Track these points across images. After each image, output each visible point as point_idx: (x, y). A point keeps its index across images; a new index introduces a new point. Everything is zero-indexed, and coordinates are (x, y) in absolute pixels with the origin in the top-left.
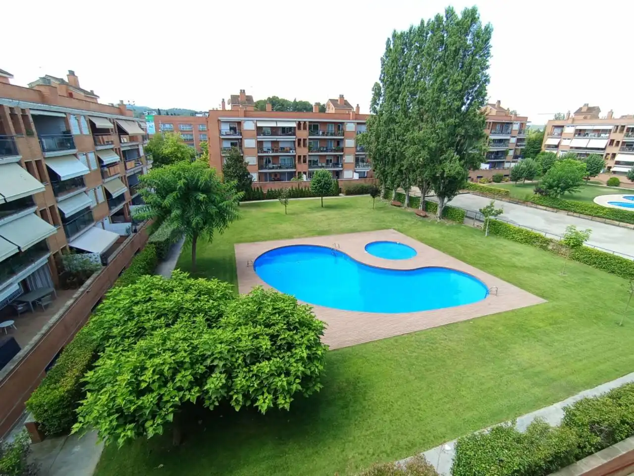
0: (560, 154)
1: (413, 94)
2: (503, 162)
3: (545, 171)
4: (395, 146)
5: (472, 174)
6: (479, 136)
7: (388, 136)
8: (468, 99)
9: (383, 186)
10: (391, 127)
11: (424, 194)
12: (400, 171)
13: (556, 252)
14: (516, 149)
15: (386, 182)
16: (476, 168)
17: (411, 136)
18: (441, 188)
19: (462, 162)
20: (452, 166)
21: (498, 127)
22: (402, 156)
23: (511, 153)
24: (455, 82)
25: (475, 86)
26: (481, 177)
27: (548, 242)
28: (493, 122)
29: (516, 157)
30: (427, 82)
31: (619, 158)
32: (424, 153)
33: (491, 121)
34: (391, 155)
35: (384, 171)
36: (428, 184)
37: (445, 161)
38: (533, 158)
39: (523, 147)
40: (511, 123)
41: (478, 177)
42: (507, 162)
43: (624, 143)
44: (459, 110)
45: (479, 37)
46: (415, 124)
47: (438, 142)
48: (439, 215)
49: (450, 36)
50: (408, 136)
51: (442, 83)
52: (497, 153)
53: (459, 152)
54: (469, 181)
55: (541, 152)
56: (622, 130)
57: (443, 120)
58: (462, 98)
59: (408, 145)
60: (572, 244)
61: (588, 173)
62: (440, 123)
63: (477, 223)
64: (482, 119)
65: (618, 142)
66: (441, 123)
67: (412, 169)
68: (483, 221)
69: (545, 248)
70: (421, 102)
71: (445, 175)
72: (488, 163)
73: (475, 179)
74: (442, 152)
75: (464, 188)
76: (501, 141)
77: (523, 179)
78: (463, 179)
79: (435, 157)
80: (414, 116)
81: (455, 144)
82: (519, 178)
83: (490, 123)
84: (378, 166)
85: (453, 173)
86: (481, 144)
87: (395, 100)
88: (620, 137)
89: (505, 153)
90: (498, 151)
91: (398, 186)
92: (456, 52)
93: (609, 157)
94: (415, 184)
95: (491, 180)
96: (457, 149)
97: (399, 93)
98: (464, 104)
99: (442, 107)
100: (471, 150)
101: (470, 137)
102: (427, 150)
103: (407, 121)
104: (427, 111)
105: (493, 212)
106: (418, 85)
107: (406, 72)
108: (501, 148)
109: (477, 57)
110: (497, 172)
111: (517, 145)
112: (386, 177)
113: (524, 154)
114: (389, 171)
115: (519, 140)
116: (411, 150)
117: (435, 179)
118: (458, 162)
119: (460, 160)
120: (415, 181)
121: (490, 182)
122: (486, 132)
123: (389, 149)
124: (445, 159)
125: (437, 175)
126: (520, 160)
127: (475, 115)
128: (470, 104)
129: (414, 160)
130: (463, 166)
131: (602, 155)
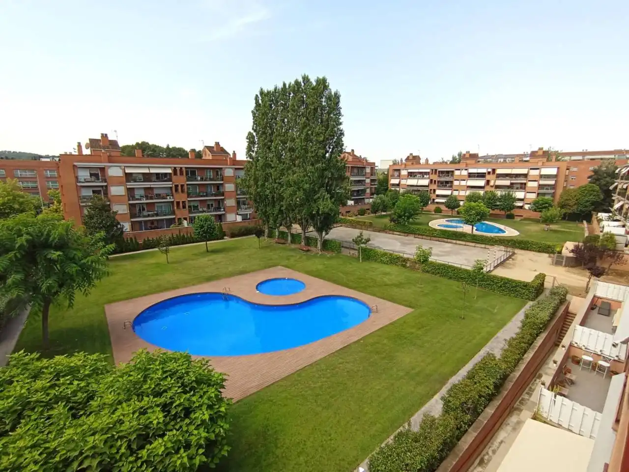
0: (402, 191)
1: (284, 143)
2: (364, 198)
3: (394, 204)
4: (274, 188)
5: (342, 210)
6: (342, 178)
7: (266, 180)
8: (330, 148)
9: (266, 226)
10: (268, 171)
11: (305, 231)
12: (281, 211)
13: (413, 268)
14: (371, 188)
15: (268, 222)
16: (344, 204)
17: (287, 179)
18: (319, 224)
19: (333, 200)
20: (325, 204)
21: (355, 171)
22: (281, 198)
23: (368, 191)
24: (318, 134)
25: (334, 138)
26: (349, 212)
27: (406, 260)
28: (351, 167)
29: (372, 194)
30: (295, 133)
31: (438, 192)
32: (300, 194)
33: (350, 166)
34: (270, 197)
35: (266, 212)
36: (307, 221)
37: (319, 200)
38: (384, 194)
39: (376, 186)
40: (365, 167)
41: (347, 212)
42: (366, 198)
43: (438, 181)
44: (324, 156)
45: (331, 100)
46: (289, 168)
47: (310, 184)
48: (320, 248)
49: (309, 98)
50: (284, 179)
51: (307, 134)
52: (358, 191)
53: (329, 192)
54: (340, 216)
55: (389, 189)
56: (436, 173)
57: (312, 165)
58: (325, 147)
59: (285, 187)
60: (422, 260)
61: (422, 204)
62: (309, 168)
63: (352, 252)
64: (343, 164)
65: (435, 181)
66: (311, 167)
67: (291, 208)
68: (356, 250)
69: (404, 266)
70: (292, 150)
71: (320, 213)
72: (352, 200)
73: (344, 213)
74: (315, 192)
75: (337, 222)
76: (359, 181)
77: (380, 211)
78: (335, 215)
79: (310, 197)
80: (288, 162)
81: (325, 185)
82: (377, 211)
83: (349, 167)
84: (260, 208)
85: (326, 210)
86: (344, 185)
87: (269, 148)
88: (435, 177)
89: (364, 191)
90: (358, 190)
91: (281, 225)
92: (316, 110)
93: (432, 192)
94: (296, 223)
95: (357, 214)
96: (327, 189)
97: (271, 141)
98: (327, 152)
99: (310, 154)
100: (339, 189)
101: (336, 179)
102: (302, 191)
103: (281, 167)
104: (298, 158)
105: (363, 240)
106: (287, 136)
107: (276, 124)
108: (362, 188)
109: (332, 115)
110: (360, 207)
111: (371, 185)
112: (269, 218)
113: (377, 192)
114: (270, 212)
115: (372, 181)
116: (290, 191)
117: (312, 217)
118: (329, 200)
119: (331, 198)
120: (295, 219)
121: (356, 215)
122: (348, 174)
123: (268, 191)
124: (319, 198)
125: (314, 213)
126: (375, 196)
127: (337, 161)
128: (332, 152)
129: (292, 200)
130: (333, 203)
131: (428, 191)
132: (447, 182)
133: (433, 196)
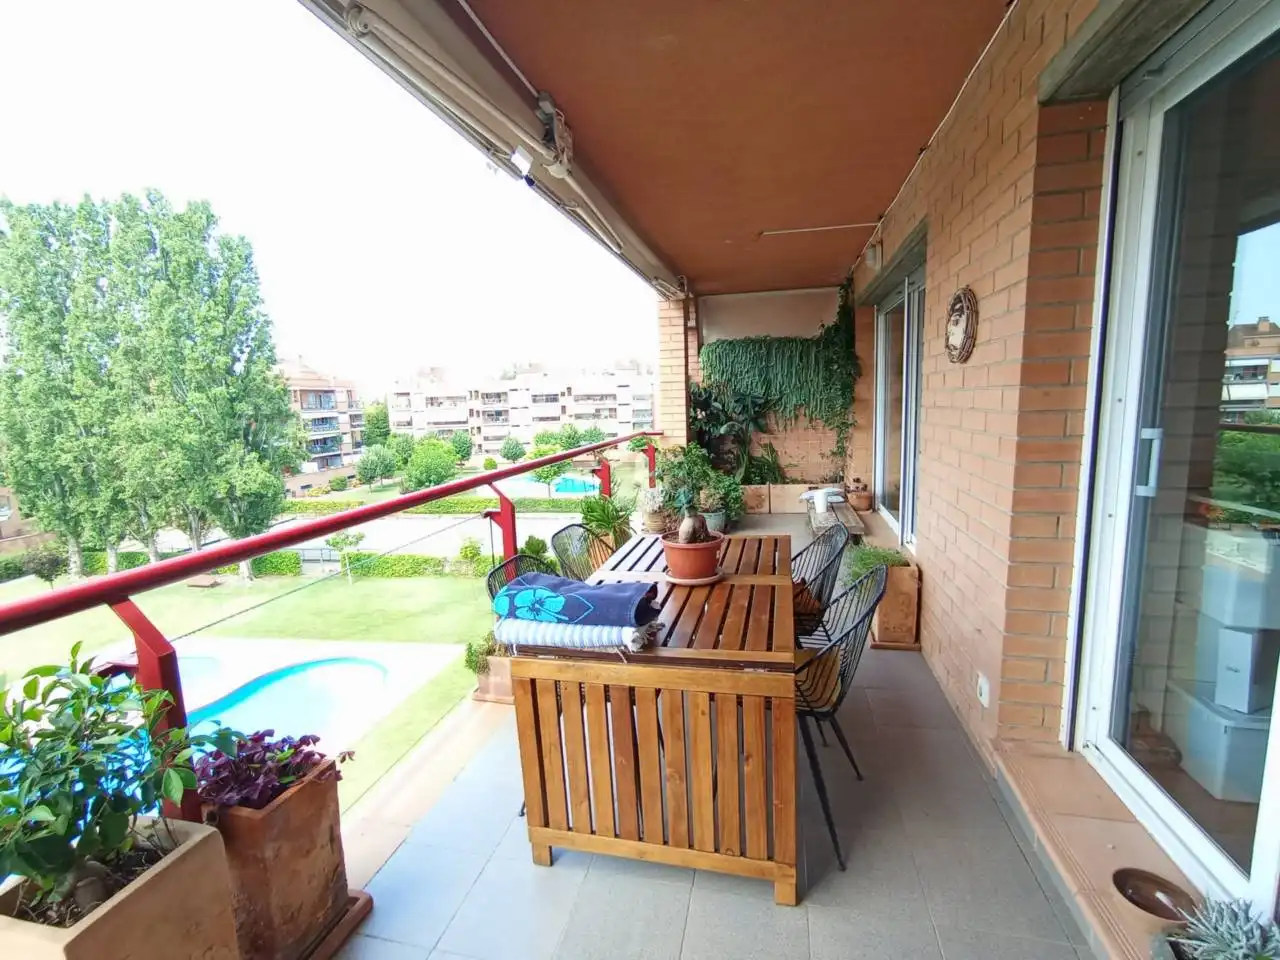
0: (418, 436)
1: (107, 336)
2: (339, 455)
3: (406, 462)
4: (85, 449)
5: (292, 483)
6: (284, 416)
7: (54, 428)
8: (242, 352)
9: (72, 547)
10: (59, 405)
11: (198, 541)
12: (117, 503)
13: (456, 574)
14: (352, 432)
15: (78, 536)
16: (294, 471)
17: (129, 424)
18: (236, 519)
19: (267, 463)
20: (247, 474)
21: (311, 398)
22: (114, 470)
23: (347, 439)
24: (207, 321)
25: (249, 331)
26: (308, 486)
27: (440, 563)
28: (301, 391)
29: (357, 445)
30: (139, 313)
31: (486, 431)
32: (176, 456)
33: (297, 388)
34: (77, 471)
35: (65, 510)
36: (202, 517)
37: (228, 466)
38: (383, 444)
39: (363, 429)
40: (332, 391)
41: (303, 487)
42: (345, 454)
43: (484, 412)
44: (230, 371)
45: (230, 249)
46: (131, 398)
47: (202, 432)
48: (246, 574)
49: (167, 236)
50: (120, 425)
51: (176, 320)
52: (324, 441)
53: (255, 446)
54: (290, 499)
55: (392, 433)
56: (477, 397)
57: (200, 388)
58: (229, 350)
59: (123, 444)
60: (470, 555)
61: (459, 456)
62: (194, 397)
63: (328, 567)
64: (280, 386)
65: (478, 412)
66: (197, 395)
67: (148, 493)
68: (339, 561)
69: (440, 574)
70: (133, 354)
71: (238, 493)
72: (314, 460)
73: (299, 491)
74: (217, 451)
75: (283, 510)
76: (324, 420)
77: (379, 478)
78: (276, 495)
79: (203, 462)
80: (124, 382)
81: (241, 433)
82: (372, 478)
83: (295, 391)
84: (40, 503)
85: (254, 487)
86: (290, 429)
87: (55, 347)
88: (477, 405)
89: (337, 440)
90: (325, 439)
91: (121, 538)
92: (192, 267)
93: (475, 431)
94: (169, 523)
95: (329, 488)
96: (247, 441)
97: (61, 331)
98: (236, 360)
99: (189, 366)
100: (277, 440)
101: (270, 418)
102: (179, 449)
103: (103, 393)
104: (155, 373)
105: (350, 539)
106: (114, 319)
107: (71, 289)
108: (329, 433)
109: (239, 282)
110: (334, 473)
111: (352, 426)
112: (77, 524)
113: (368, 441)
114: (82, 509)
115: (353, 418)
116: (139, 453)
117: (216, 506)
118: (256, 464)
119: (261, 460)
120: (166, 518)
121: (327, 492)
122: (295, 407)
123: (69, 457)
124: (227, 463)
125: (219, 496)
126: (364, 449)
127: (265, 380)
128: (250, 361)
129: (151, 474)
130: (269, 471)
131: (467, 430)
132: (499, 413)
133: (477, 439)
